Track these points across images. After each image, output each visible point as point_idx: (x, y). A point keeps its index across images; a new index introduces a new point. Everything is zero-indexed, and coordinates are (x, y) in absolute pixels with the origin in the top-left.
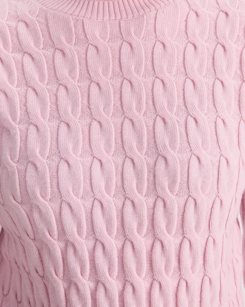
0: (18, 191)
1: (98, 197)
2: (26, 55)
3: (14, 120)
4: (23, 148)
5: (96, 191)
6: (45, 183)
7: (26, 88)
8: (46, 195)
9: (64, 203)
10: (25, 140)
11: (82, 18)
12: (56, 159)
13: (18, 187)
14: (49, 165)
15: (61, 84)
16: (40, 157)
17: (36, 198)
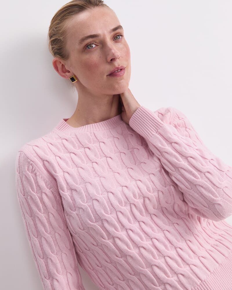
0: (92, 216)
1: (132, 202)
2: (71, 154)
3: (77, 184)
4: (87, 195)
5: (130, 200)
6: (105, 206)
7: (77, 168)
8: (108, 212)
9: (118, 212)
10: (87, 191)
11: (93, 131)
12: (106, 193)
13: (92, 214)
14: (104, 197)
15: (93, 162)
16: (98, 195)
17: (103, 215)
